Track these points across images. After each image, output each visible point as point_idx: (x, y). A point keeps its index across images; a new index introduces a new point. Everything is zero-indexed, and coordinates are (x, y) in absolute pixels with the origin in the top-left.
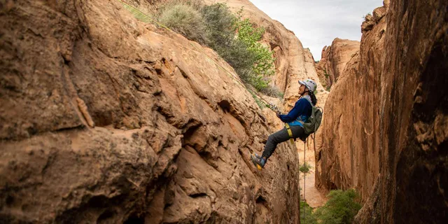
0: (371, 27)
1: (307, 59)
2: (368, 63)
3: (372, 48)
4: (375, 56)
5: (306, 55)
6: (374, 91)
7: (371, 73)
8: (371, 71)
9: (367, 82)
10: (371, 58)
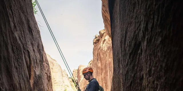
0: (98, 41)
1: (64, 75)
2: (98, 60)
3: (99, 50)
4: (101, 54)
5: (63, 73)
6: (101, 75)
7: (99, 65)
8: (99, 64)
9: (97, 72)
10: (99, 57)
